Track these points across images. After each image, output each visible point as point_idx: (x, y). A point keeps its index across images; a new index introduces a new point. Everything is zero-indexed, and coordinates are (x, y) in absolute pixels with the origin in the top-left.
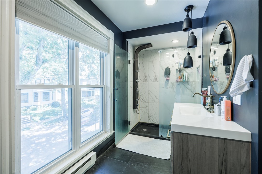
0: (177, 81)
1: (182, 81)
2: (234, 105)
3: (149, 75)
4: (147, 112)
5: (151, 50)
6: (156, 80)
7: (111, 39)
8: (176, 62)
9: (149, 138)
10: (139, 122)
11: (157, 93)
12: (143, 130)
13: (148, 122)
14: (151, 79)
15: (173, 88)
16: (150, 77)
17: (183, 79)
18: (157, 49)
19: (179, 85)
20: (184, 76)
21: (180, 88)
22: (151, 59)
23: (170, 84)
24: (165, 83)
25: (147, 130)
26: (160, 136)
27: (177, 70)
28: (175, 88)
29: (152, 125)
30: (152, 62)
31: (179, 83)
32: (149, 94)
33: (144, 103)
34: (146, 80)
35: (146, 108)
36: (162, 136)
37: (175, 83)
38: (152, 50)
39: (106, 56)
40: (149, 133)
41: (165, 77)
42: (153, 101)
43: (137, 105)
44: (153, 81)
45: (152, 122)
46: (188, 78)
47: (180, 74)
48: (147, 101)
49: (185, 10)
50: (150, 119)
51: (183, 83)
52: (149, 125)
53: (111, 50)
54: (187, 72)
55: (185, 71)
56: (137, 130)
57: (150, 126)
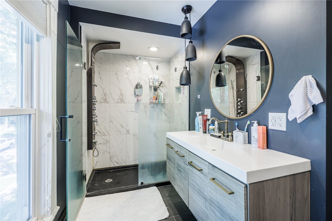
0: (151, 103)
1: (157, 102)
2: (269, 131)
3: (110, 92)
4: (108, 150)
5: (113, 54)
6: (122, 101)
7: (53, 6)
8: (150, 77)
9: (123, 192)
10: (93, 170)
11: (124, 119)
12: (106, 181)
13: (109, 167)
14: (113, 99)
15: (146, 112)
16: (111, 95)
17: (159, 100)
18: (123, 55)
19: (153, 107)
20: (159, 96)
21: (155, 111)
22: (113, 67)
23: (141, 107)
24: (135, 105)
25: (112, 180)
26: (140, 183)
27: (150, 87)
28: (148, 112)
29: (116, 169)
30: (116, 72)
31: (153, 105)
32: (111, 121)
33: (102, 136)
34: (105, 101)
35: (105, 144)
36: (142, 183)
37: (148, 105)
38: (116, 54)
39: (38, 40)
40: (118, 183)
41: (135, 97)
42: (117, 132)
43: (95, 143)
44: (116, 101)
45: (116, 165)
46: (164, 100)
47: (154, 94)
48: (107, 134)
49: (183, 9)
50: (112, 161)
51: (157, 105)
52: (111, 171)
53: (53, 30)
54: (162, 92)
55: (160, 90)
56: (95, 186)
57: (113, 171)
